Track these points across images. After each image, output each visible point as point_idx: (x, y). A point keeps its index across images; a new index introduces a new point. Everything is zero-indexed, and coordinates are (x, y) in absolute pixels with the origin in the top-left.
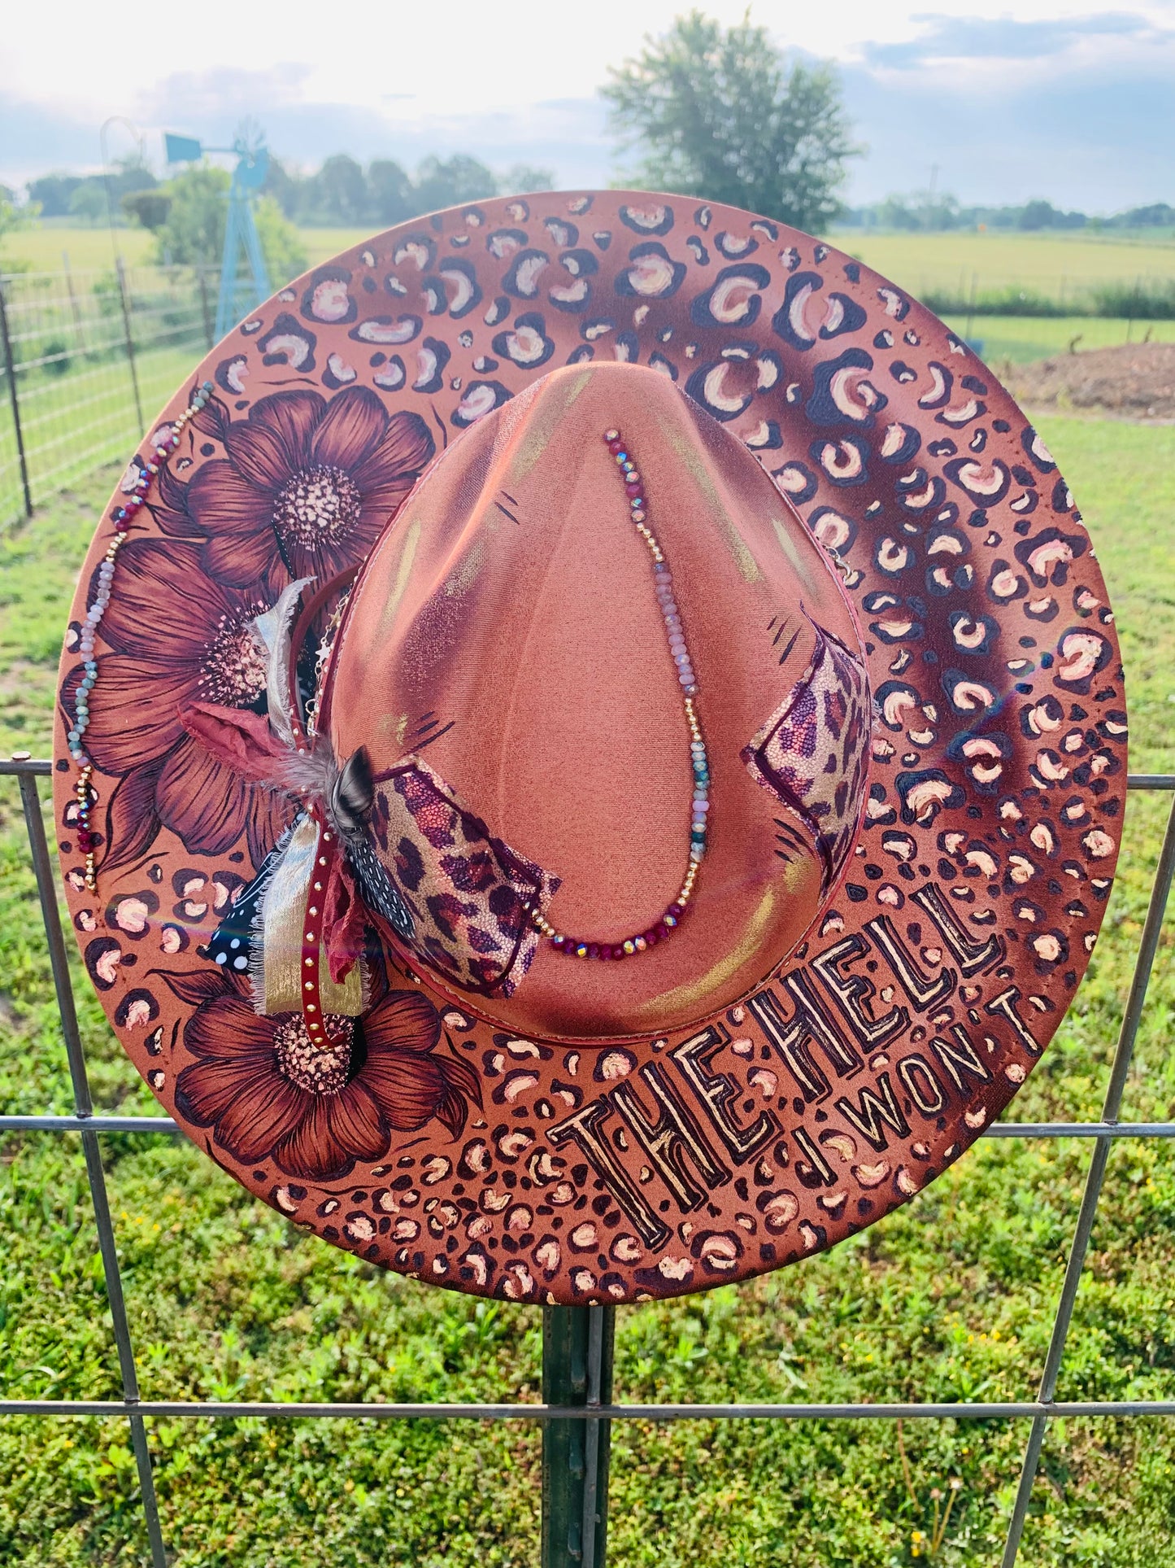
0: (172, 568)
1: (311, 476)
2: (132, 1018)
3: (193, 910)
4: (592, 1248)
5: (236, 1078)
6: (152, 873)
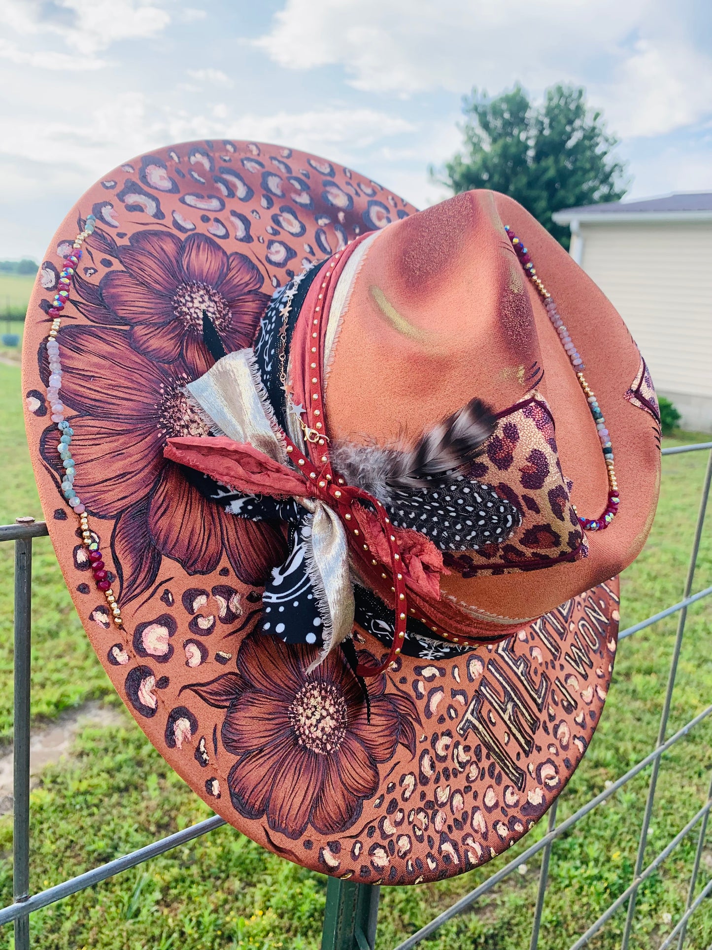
0: (108, 348)
1: (191, 287)
2: (179, 736)
3: (204, 624)
4: (496, 805)
5: (271, 762)
6: (165, 598)
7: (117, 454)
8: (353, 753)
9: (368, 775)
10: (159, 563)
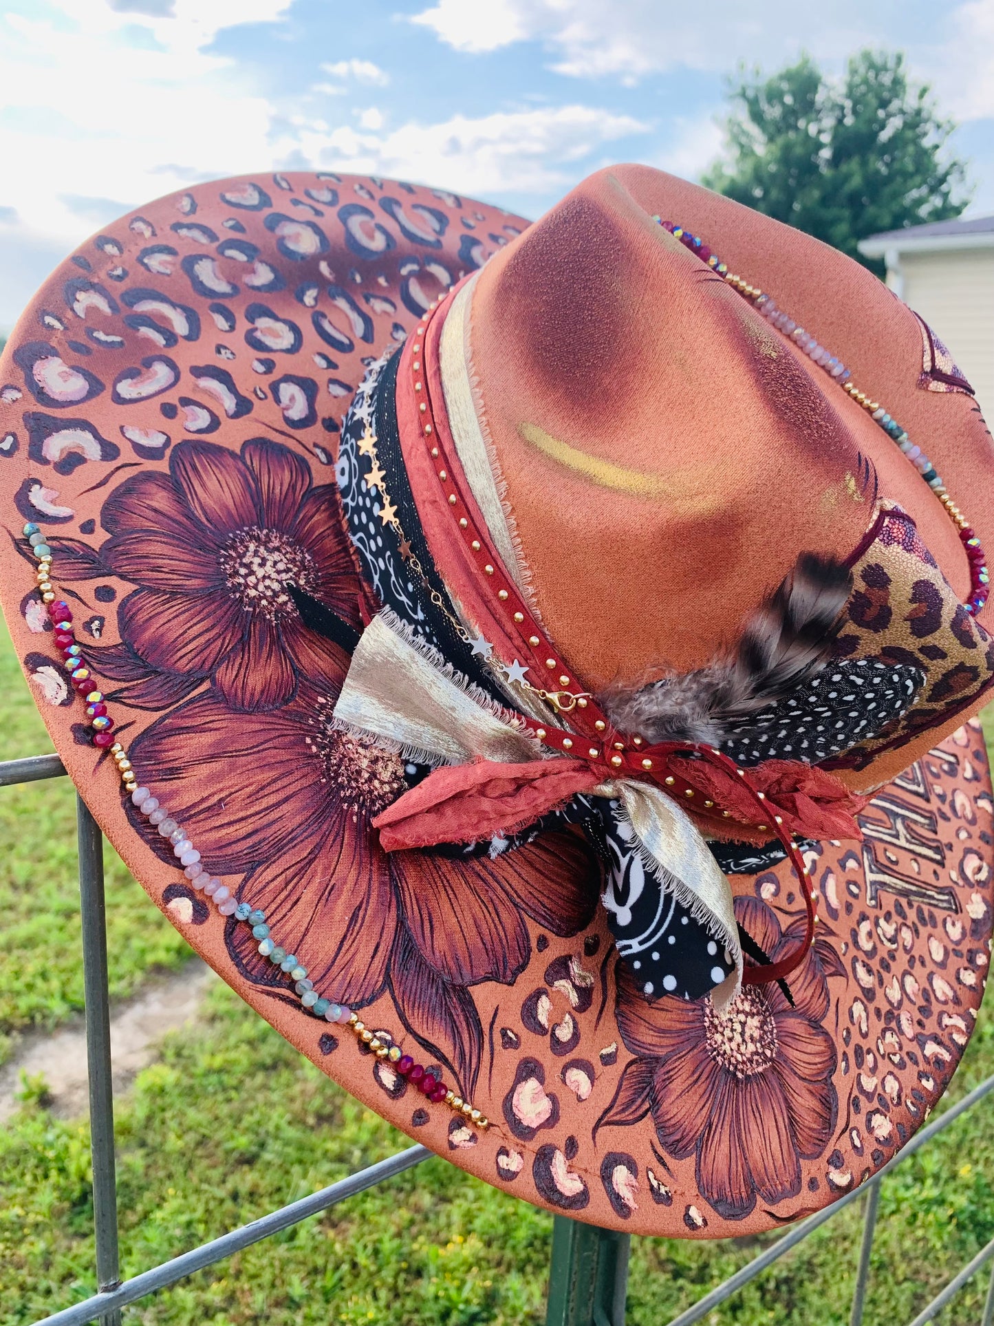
0: (207, 739)
2: (625, 1193)
3: (564, 1033)
4: (946, 952)
5: (726, 1127)
6: (509, 1043)
7: (328, 893)
8: (793, 1035)
9: (818, 1045)
10: (471, 1002)
